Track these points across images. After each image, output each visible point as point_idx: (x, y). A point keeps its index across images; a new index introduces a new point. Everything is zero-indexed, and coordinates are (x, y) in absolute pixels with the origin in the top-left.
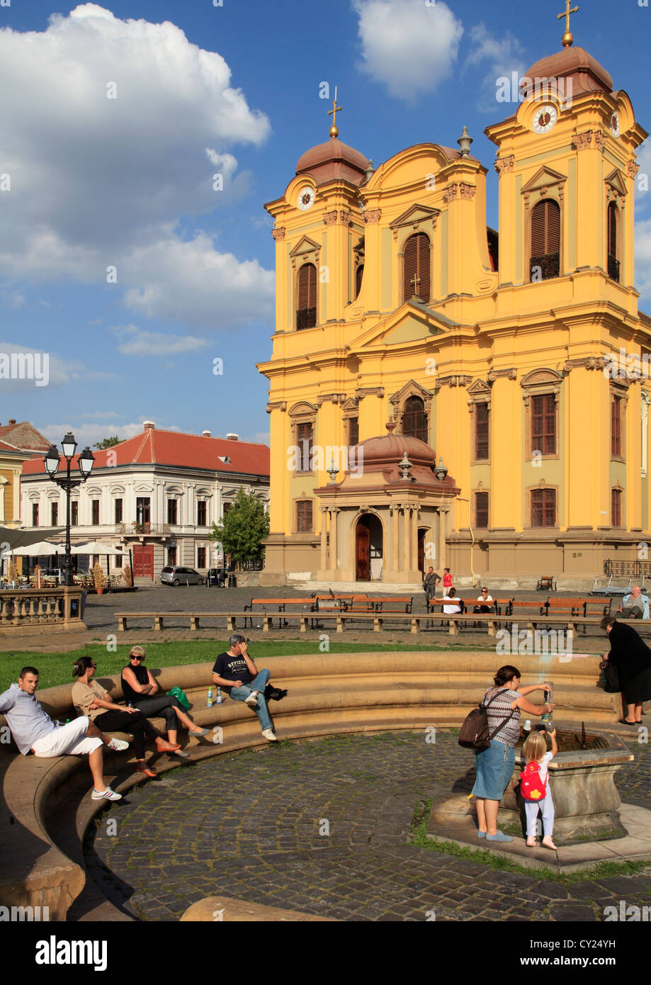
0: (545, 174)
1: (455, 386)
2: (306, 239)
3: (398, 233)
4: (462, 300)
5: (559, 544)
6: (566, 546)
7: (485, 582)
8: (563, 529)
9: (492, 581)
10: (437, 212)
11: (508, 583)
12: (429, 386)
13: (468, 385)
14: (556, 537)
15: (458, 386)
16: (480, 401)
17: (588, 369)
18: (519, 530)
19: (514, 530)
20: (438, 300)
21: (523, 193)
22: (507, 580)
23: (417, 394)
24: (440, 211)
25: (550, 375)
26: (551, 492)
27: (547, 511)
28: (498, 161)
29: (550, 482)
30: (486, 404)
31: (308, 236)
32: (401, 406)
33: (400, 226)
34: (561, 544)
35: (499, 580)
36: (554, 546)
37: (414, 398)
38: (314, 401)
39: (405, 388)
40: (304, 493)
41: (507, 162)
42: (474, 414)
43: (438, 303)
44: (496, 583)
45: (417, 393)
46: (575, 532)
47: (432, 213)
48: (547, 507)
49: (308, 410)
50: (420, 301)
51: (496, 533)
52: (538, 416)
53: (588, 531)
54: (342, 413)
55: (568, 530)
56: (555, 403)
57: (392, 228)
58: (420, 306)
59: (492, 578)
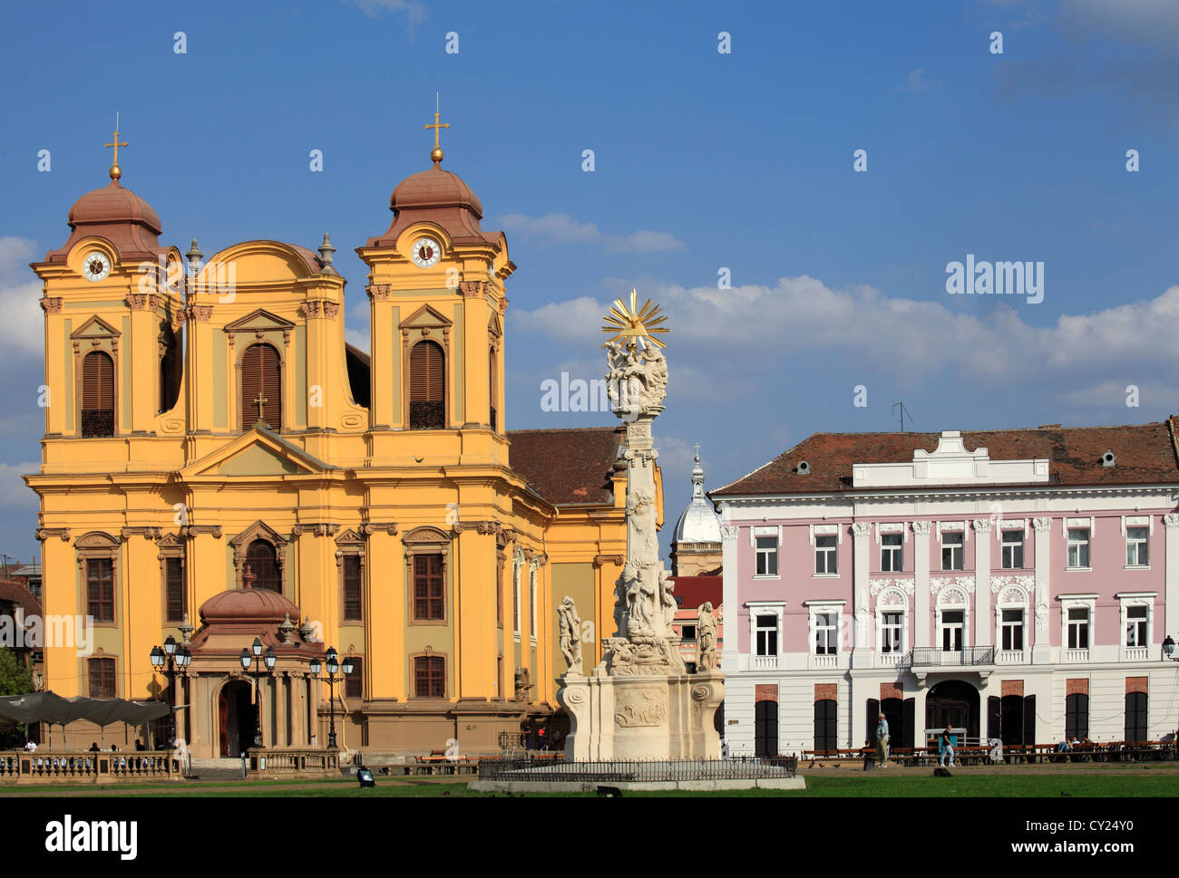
0: (427, 314)
1: (322, 535)
2: (97, 320)
3: (235, 339)
4: (328, 436)
5: (450, 715)
6: (459, 718)
7: (366, 757)
8: (454, 700)
9: (376, 756)
10: (291, 325)
11: (393, 758)
12: (283, 529)
13: (336, 536)
14: (447, 709)
15: (325, 536)
16: (349, 554)
17: (480, 534)
18: (402, 700)
19: (396, 700)
20: (292, 429)
21: (400, 328)
22: (392, 755)
23: (265, 538)
24: (294, 324)
25: (436, 534)
26: (439, 661)
27: (433, 680)
28: (372, 287)
29: (438, 649)
30: (357, 558)
31: (99, 315)
32: (244, 550)
33: (238, 331)
34: (455, 717)
35: (383, 756)
36: (444, 719)
37: (260, 541)
38: (115, 533)
39: (251, 528)
40: (101, 648)
41: (383, 289)
42: (342, 568)
43: (292, 432)
44: (380, 758)
45: (265, 535)
46: (469, 703)
47: (284, 326)
48: (433, 675)
49: (106, 542)
50: (269, 426)
51: (374, 704)
52: (422, 576)
53: (483, 702)
54: (157, 551)
55: (460, 701)
56: (443, 565)
57: (225, 330)
58: (269, 433)
59: (375, 753)
